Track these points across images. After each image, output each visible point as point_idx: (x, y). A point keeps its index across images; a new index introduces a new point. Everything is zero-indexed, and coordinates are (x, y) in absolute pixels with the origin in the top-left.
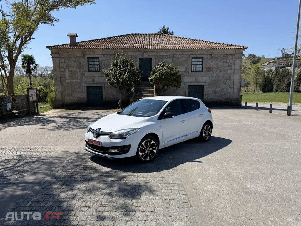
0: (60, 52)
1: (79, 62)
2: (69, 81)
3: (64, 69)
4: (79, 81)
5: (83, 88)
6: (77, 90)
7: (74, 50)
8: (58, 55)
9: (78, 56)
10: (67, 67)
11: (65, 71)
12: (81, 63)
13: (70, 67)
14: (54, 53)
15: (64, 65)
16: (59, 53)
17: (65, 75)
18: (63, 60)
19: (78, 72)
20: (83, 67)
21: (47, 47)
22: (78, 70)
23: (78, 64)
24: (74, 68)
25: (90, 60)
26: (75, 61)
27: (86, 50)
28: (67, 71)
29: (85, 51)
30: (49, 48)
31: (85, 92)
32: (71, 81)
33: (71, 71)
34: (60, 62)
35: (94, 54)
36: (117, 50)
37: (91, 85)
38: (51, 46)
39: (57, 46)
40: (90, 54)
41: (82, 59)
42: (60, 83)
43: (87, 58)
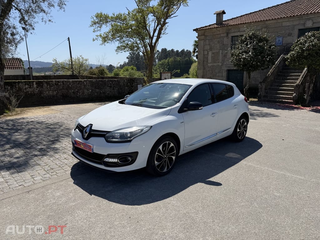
0: (206, 34)
1: (222, 42)
2: (211, 64)
3: (208, 52)
4: (220, 64)
5: (224, 72)
6: (217, 75)
7: (218, 29)
8: (203, 37)
9: (221, 36)
10: (211, 49)
11: (208, 53)
12: (224, 44)
13: (213, 49)
14: (200, 36)
15: (207, 47)
16: (204, 35)
17: (208, 58)
18: (207, 42)
19: (221, 54)
20: (226, 49)
21: (194, 30)
22: (221, 51)
23: (221, 45)
24: (217, 50)
25: (234, 40)
26: (219, 42)
27: (230, 27)
28: (210, 53)
29: (230, 29)
30: (196, 30)
31: (225, 77)
32: (213, 64)
33: (213, 53)
34: (205, 44)
35: (239, 31)
36: (267, 23)
37: (231, 69)
38: (197, 28)
39: (203, 27)
40: (234, 32)
41: (225, 39)
42: (202, 67)
43: (231, 37)
